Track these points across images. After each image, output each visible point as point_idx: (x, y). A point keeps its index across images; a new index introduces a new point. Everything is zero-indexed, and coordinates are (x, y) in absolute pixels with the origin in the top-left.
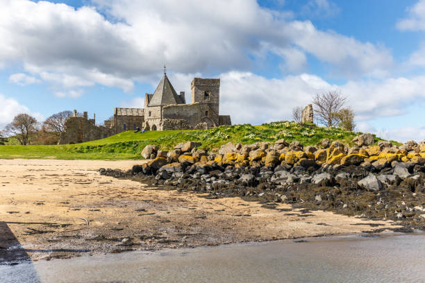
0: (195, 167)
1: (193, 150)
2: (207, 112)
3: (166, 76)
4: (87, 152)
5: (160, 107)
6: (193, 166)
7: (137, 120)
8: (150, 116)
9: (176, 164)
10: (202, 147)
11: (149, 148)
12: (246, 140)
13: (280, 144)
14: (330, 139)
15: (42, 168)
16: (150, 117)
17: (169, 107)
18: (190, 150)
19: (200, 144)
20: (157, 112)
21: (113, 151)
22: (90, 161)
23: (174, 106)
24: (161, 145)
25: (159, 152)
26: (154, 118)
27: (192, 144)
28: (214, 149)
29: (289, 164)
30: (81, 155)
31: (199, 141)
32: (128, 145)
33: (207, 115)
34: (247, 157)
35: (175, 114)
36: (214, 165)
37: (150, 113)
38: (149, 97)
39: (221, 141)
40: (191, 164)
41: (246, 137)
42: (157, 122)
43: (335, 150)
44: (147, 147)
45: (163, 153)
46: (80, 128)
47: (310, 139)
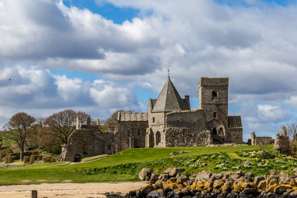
0: (174, 193)
1: (178, 175)
2: (215, 113)
3: (169, 80)
4: (94, 174)
5: (163, 114)
6: (172, 192)
7: (141, 125)
8: (154, 122)
9: (160, 191)
10: (184, 173)
11: (145, 171)
12: (217, 168)
13: (238, 174)
14: (277, 170)
15: (63, 192)
16: (155, 124)
17: (172, 114)
18: (175, 175)
19: (183, 170)
20: (161, 118)
21: (115, 173)
22: (98, 184)
23: (177, 113)
24: (155, 168)
25: (153, 175)
26: (158, 124)
27: (177, 170)
28: (193, 175)
29: (237, 192)
30: (89, 177)
31: (183, 168)
32: (128, 167)
33: (215, 117)
34: (212, 185)
35: (178, 121)
36: (187, 192)
37: (154, 118)
38: (153, 102)
39: (200, 168)
40: (171, 190)
41: (217, 166)
42: (161, 129)
43: (271, 181)
44: (143, 170)
45: (155, 176)
46: (85, 140)
47: (263, 169)
